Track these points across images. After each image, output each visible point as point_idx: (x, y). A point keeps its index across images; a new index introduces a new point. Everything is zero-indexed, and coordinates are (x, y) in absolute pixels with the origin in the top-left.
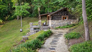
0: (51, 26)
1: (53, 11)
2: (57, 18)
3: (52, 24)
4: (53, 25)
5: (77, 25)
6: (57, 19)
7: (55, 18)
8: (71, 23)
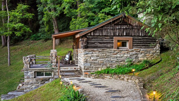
0: (83, 67)
1: (90, 26)
2: (101, 43)
3: (86, 62)
4: (89, 64)
5: (158, 65)
6: (100, 47)
7: (94, 43)
8: (141, 57)
